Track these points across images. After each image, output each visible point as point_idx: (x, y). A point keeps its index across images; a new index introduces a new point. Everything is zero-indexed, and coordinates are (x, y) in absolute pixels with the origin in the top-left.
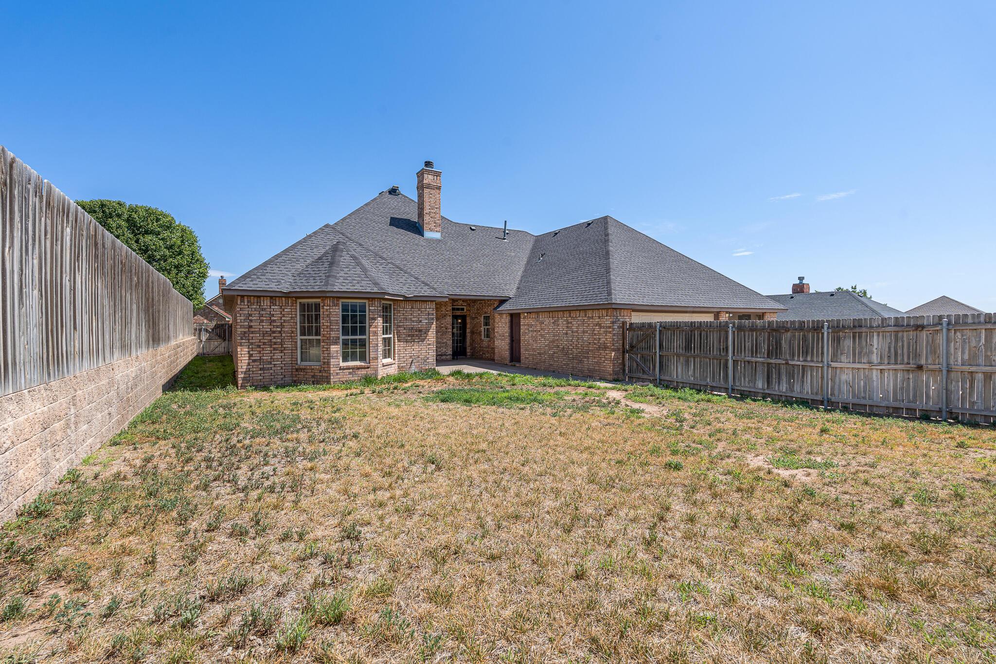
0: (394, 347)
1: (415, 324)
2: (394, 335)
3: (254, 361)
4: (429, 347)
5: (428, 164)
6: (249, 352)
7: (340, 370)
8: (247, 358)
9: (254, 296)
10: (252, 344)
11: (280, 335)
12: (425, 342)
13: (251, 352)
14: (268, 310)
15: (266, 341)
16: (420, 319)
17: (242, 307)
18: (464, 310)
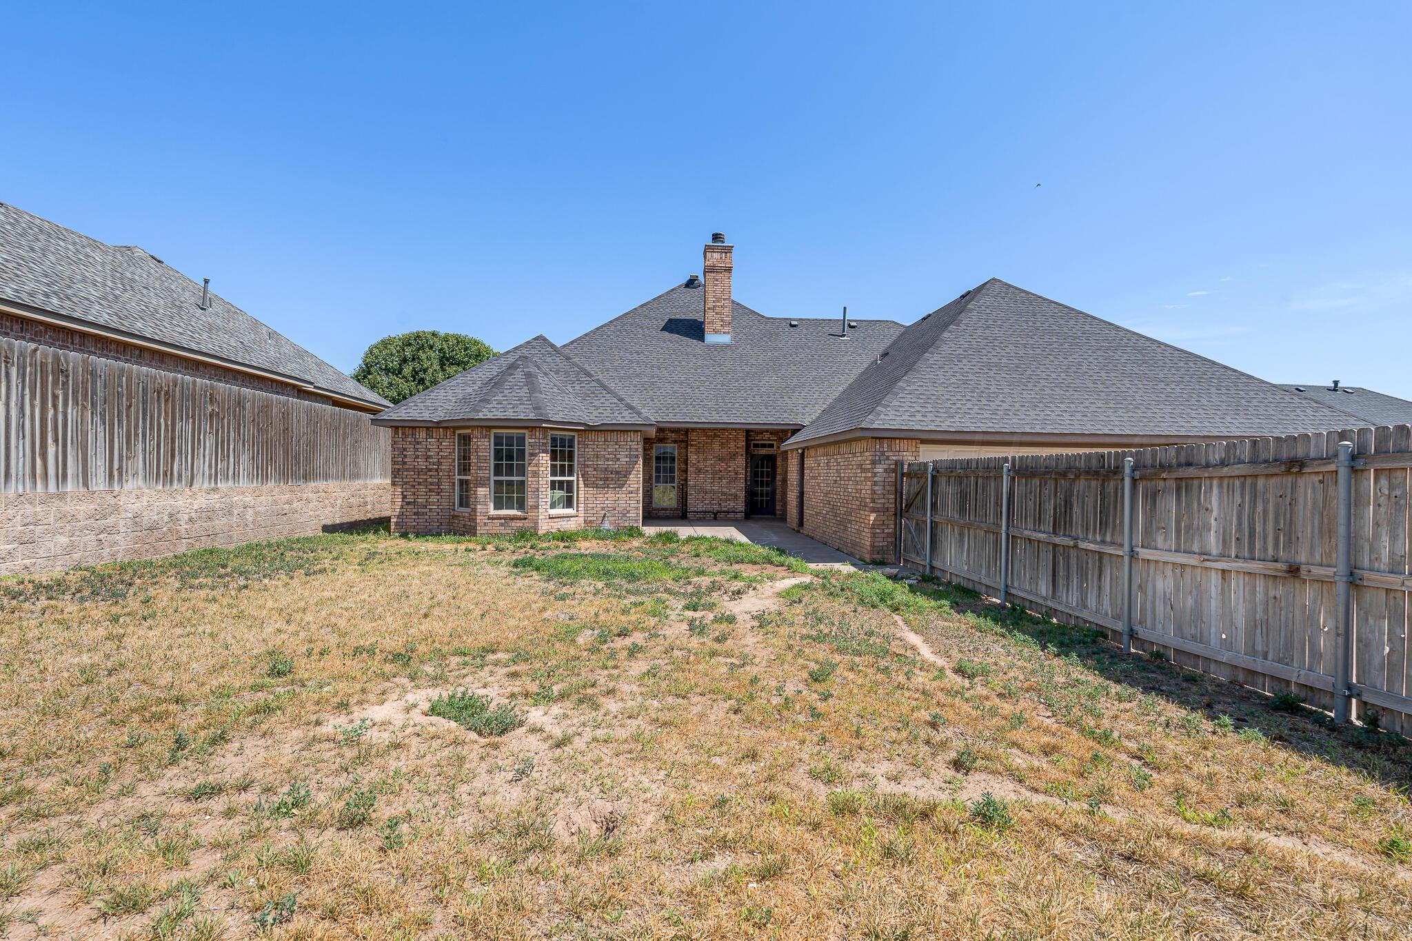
0: (578, 494)
1: (610, 463)
2: (578, 478)
3: (408, 503)
4: (631, 495)
5: (716, 237)
6: (402, 492)
7: (488, 519)
8: (401, 500)
9: (409, 427)
10: (406, 483)
11: (436, 473)
12: (624, 489)
13: (405, 493)
14: (424, 443)
15: (421, 480)
16: (618, 456)
17: (396, 439)
18: (773, 447)
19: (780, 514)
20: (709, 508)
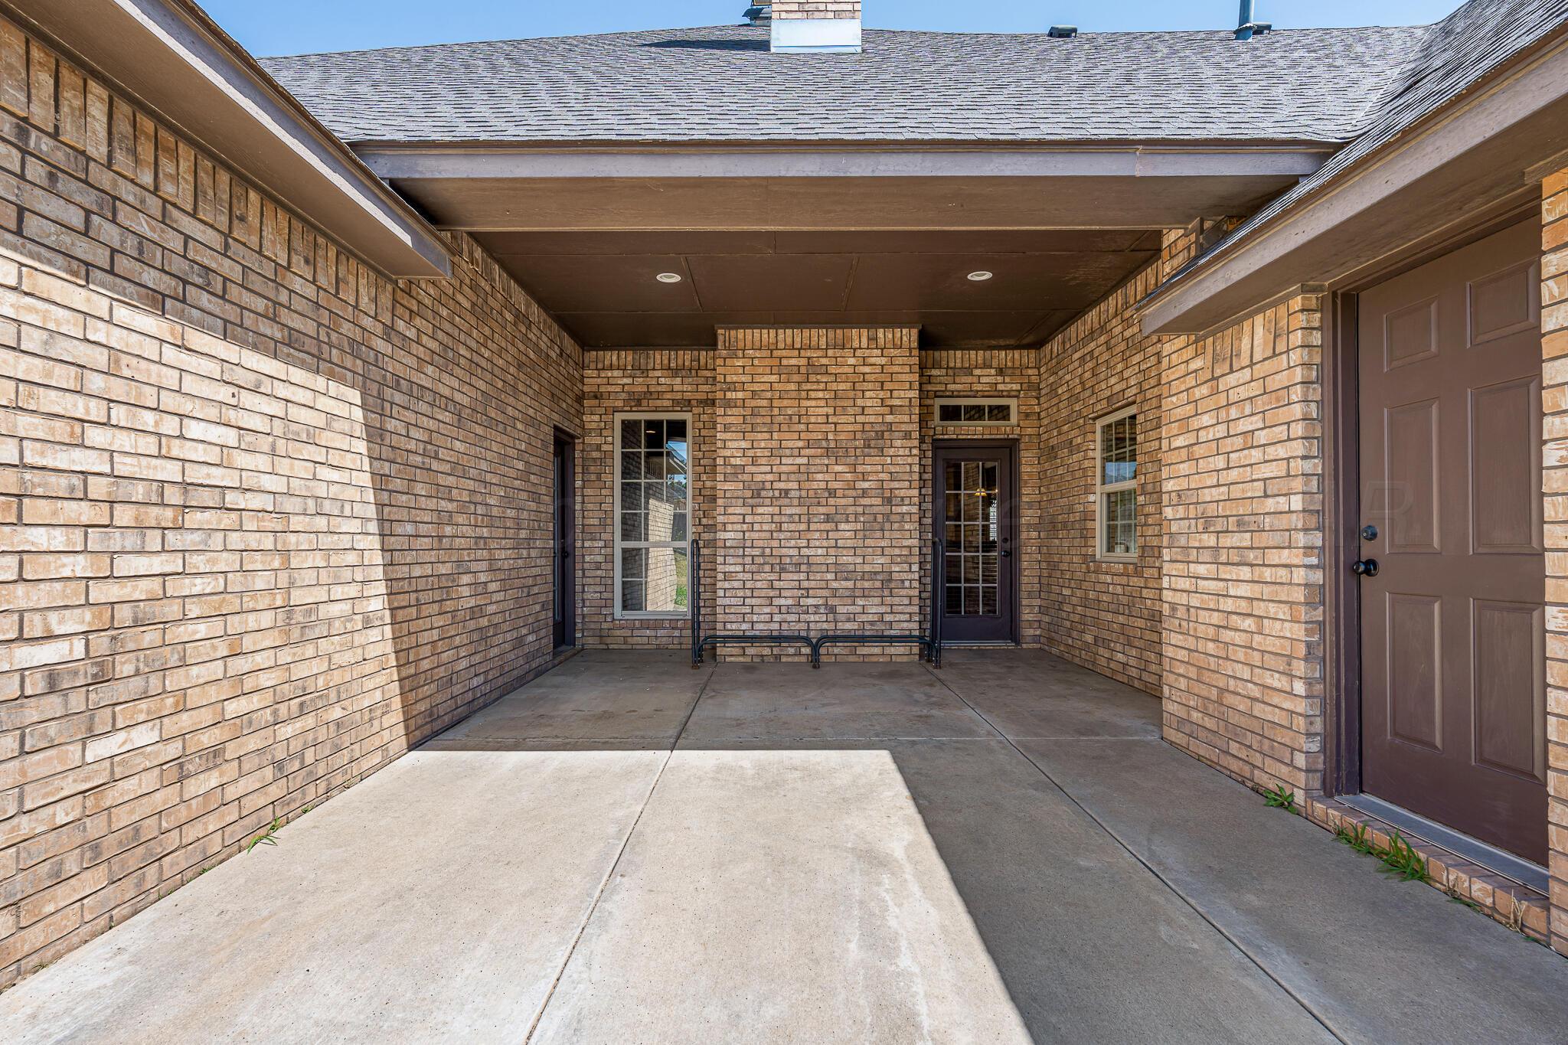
18: (1006, 417)
19: (1036, 639)
20: (793, 624)
